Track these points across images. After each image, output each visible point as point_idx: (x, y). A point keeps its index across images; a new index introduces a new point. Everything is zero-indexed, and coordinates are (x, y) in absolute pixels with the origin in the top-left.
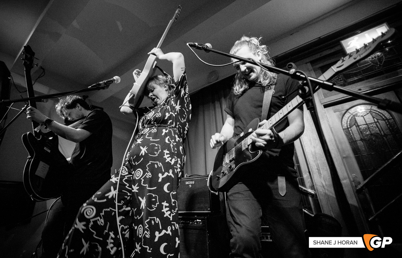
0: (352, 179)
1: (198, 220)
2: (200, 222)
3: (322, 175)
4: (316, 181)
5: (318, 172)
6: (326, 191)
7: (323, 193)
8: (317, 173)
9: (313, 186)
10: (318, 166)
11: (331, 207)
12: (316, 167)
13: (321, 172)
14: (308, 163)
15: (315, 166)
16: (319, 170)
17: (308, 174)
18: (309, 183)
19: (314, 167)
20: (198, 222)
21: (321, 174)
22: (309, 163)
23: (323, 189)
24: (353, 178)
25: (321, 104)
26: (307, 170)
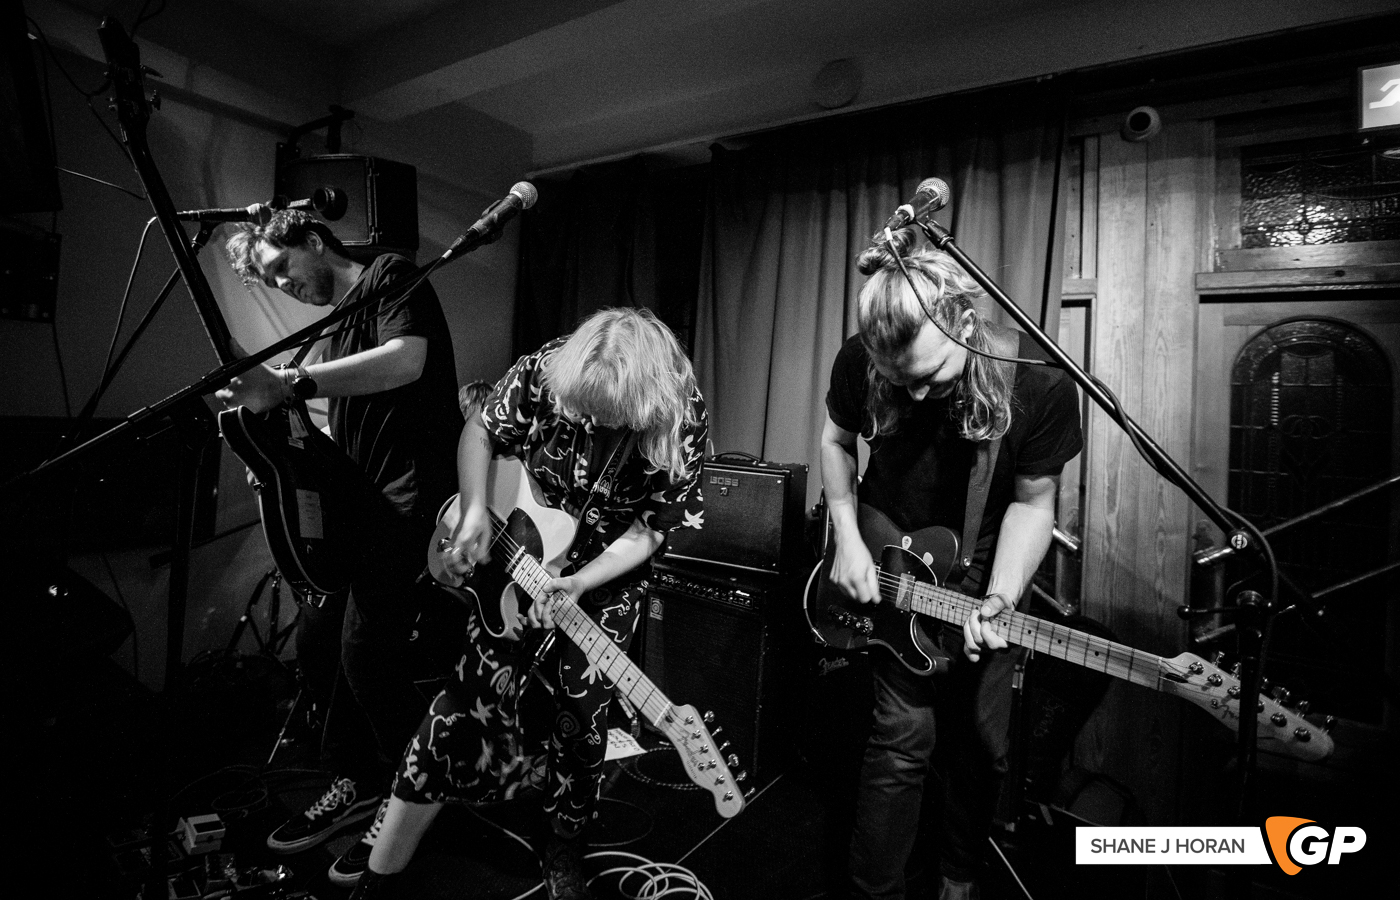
0: (1194, 532)
1: (738, 592)
2: (745, 598)
3: (1117, 509)
4: (1093, 520)
5: (1108, 498)
6: (1113, 551)
7: (1102, 554)
8: (1106, 500)
9: (1082, 525)
10: (1113, 481)
11: (1111, 591)
12: (1106, 481)
13: (1118, 497)
14: (1088, 466)
15: (1106, 478)
16: (1112, 492)
17: (1077, 491)
18: (1071, 515)
19: (1100, 480)
20: (739, 596)
21: (1115, 504)
22: (1091, 466)
23: (1106, 543)
24: (1198, 529)
25: (1193, 290)
26: (1077, 481)
